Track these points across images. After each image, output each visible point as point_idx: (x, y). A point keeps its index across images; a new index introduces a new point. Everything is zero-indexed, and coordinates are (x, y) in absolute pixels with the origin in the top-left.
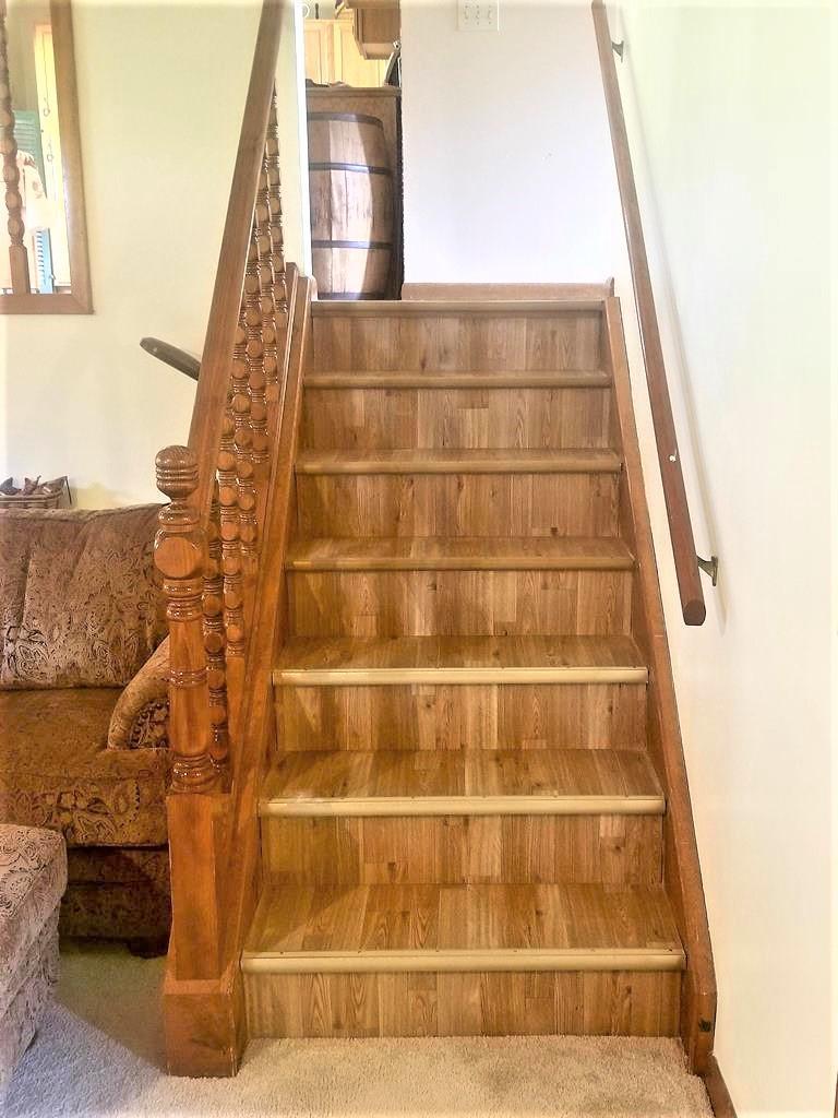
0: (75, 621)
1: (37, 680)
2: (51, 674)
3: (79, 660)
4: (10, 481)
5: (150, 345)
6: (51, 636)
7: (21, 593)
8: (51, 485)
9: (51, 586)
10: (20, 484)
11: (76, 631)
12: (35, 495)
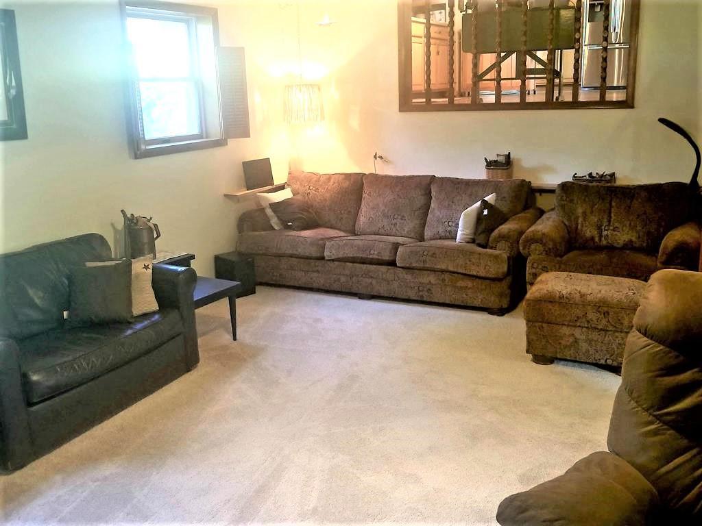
0: (632, 224)
1: (615, 245)
2: (621, 243)
3: (634, 239)
4: (591, 174)
5: (662, 121)
6: (622, 230)
7: (610, 213)
8: (609, 175)
9: (622, 211)
10: (594, 175)
11: (632, 228)
12: (603, 179)
